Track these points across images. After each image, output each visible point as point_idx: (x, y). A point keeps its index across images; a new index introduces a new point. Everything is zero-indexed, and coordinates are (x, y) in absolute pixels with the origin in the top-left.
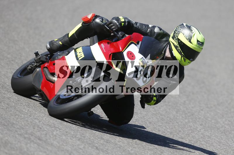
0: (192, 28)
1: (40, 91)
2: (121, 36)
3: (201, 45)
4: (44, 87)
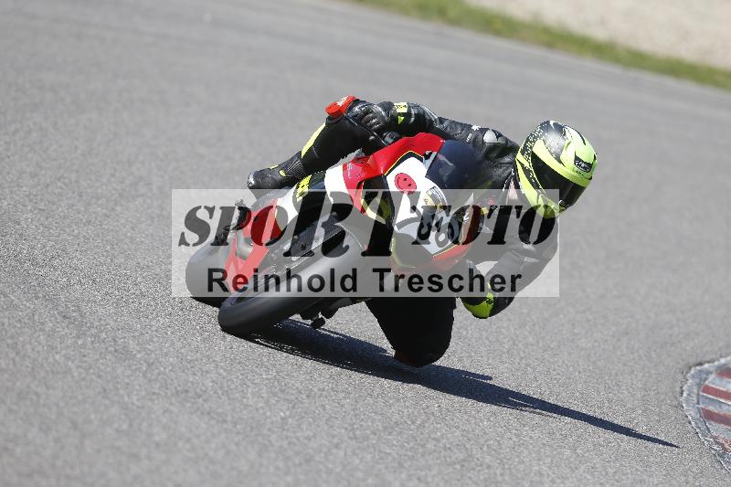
3: (585, 168)
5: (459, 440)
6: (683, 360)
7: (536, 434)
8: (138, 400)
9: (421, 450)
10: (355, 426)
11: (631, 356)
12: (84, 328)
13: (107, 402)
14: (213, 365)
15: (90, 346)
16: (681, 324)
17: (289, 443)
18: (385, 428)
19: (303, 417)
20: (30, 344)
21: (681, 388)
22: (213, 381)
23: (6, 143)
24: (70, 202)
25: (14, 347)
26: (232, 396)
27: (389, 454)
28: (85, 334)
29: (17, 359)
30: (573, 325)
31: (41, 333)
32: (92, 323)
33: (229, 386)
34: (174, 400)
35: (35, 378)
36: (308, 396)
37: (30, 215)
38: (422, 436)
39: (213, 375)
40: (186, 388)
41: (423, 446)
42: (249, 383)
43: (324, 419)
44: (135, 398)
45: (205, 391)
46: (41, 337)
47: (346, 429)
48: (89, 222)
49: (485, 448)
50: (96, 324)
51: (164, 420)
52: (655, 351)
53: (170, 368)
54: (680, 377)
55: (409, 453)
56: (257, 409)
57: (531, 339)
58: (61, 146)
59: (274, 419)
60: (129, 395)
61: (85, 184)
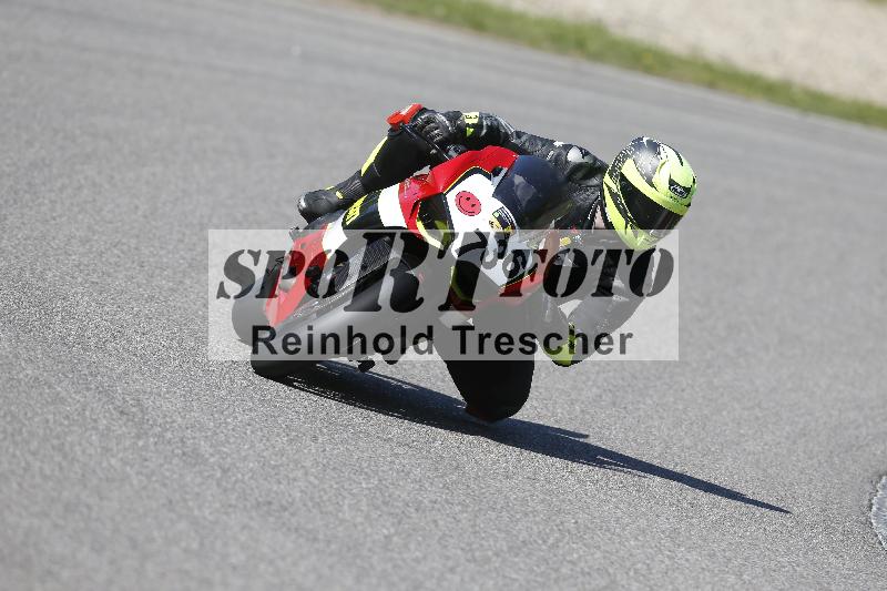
5: (600, 564)
6: (872, 467)
7: (693, 556)
8: (210, 514)
9: (554, 575)
10: (474, 546)
11: (810, 462)
12: (146, 426)
13: (173, 516)
14: (302, 471)
15: (152, 448)
16: (870, 423)
17: (395, 566)
18: (510, 548)
19: (409, 535)
20: (80, 444)
21: (870, 500)
22: (302, 491)
23: (51, 202)
24: (129, 273)
25: (60, 448)
26: (324, 510)
27: (515, 580)
28: (146, 434)
29: (64, 464)
30: (739, 423)
31: (94, 432)
32: (155, 420)
33: (321, 497)
34: (254, 514)
35: (85, 486)
36: (417, 510)
37: (80, 290)
38: (555, 559)
39: (302, 484)
40: (269, 499)
41: (557, 570)
42: (345, 494)
43: (437, 538)
44: (207, 512)
45: (292, 504)
46: (94, 437)
47: (463, 549)
48: (152, 298)
49: (632, 573)
50: (160, 421)
51: (243, 538)
52: (838, 456)
53: (250, 474)
54: (868, 487)
55: (539, 579)
56: (355, 526)
57: (687, 442)
58: (118, 206)
59: (376, 537)
60: (200, 507)
61: (147, 252)
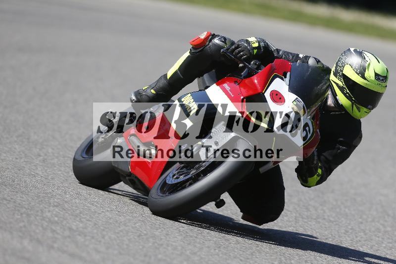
0: (364, 54)
1: (130, 174)
2: (255, 67)
3: (382, 80)
4: (137, 168)
